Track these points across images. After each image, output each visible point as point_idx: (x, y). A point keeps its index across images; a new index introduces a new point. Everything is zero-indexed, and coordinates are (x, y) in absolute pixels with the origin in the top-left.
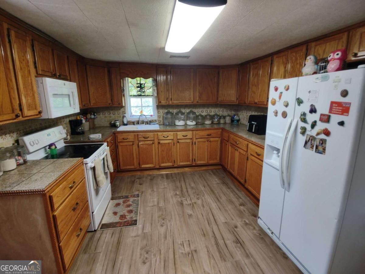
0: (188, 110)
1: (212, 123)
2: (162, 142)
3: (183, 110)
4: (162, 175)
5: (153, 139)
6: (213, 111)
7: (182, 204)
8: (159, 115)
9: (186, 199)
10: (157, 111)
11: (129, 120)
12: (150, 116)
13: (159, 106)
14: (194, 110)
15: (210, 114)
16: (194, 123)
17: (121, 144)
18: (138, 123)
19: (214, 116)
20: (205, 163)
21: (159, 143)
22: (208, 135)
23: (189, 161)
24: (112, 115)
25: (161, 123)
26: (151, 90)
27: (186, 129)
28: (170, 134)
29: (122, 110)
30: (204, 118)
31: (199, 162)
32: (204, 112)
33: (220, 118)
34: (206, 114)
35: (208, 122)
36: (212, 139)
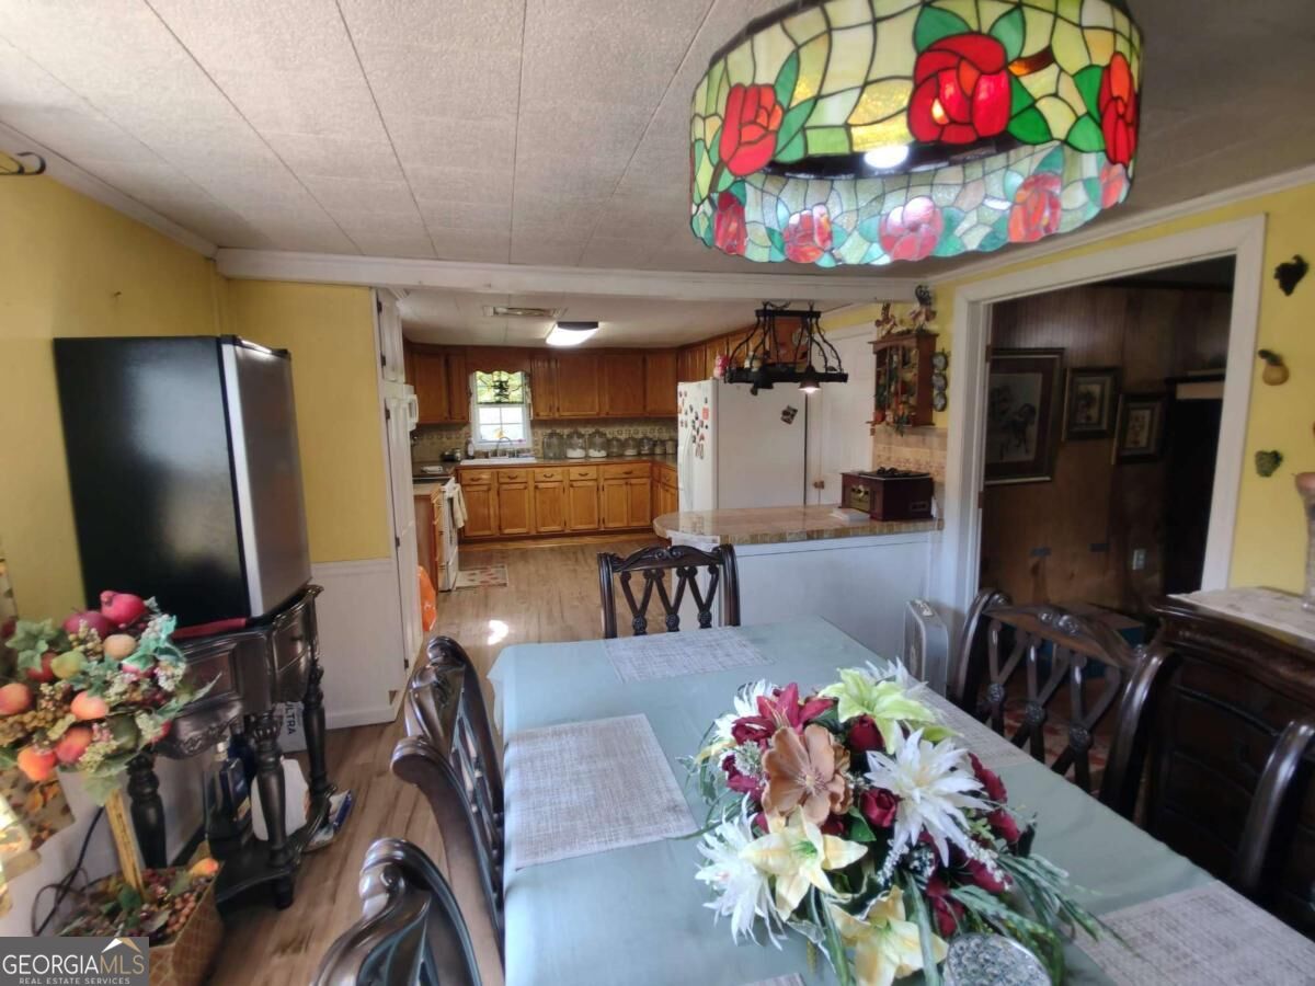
0: (590, 430)
1: (639, 454)
2: (541, 485)
3: (582, 430)
4: (543, 550)
5: (524, 480)
6: (641, 431)
7: (575, 571)
8: (536, 439)
10: (532, 431)
11: (477, 449)
12: (518, 443)
13: (536, 423)
14: (602, 429)
15: (636, 436)
16: (603, 453)
18: (495, 454)
19: (642, 439)
20: (623, 526)
21: (536, 487)
22: (626, 473)
23: (593, 523)
24: (444, 439)
25: (540, 455)
26: (519, 392)
27: (586, 462)
28: (556, 471)
29: (465, 429)
30: (623, 444)
31: (611, 525)
32: (622, 433)
33: (655, 445)
34: (627, 436)
35: (630, 452)
36: (633, 481)
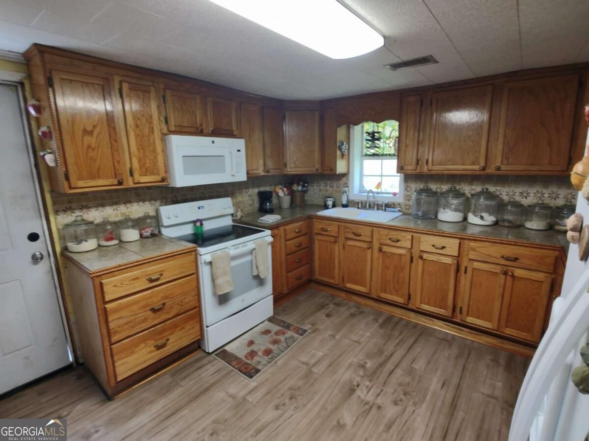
0: (475, 189)
1: (551, 228)
2: (385, 249)
5: (369, 239)
6: (561, 196)
7: (352, 391)
8: (408, 193)
9: (370, 386)
10: (404, 185)
11: (351, 198)
12: (392, 195)
13: (409, 176)
16: (489, 219)
17: (319, 237)
18: (366, 205)
20: (490, 327)
21: (381, 250)
22: (508, 259)
23: (445, 308)
25: (411, 211)
28: (404, 237)
29: (344, 180)
30: (527, 211)
31: (472, 320)
32: (531, 195)
34: (535, 201)
35: (534, 224)
36: (519, 272)
